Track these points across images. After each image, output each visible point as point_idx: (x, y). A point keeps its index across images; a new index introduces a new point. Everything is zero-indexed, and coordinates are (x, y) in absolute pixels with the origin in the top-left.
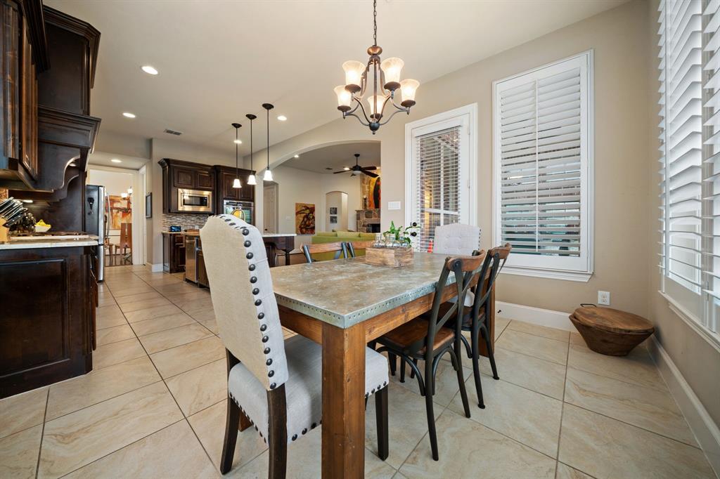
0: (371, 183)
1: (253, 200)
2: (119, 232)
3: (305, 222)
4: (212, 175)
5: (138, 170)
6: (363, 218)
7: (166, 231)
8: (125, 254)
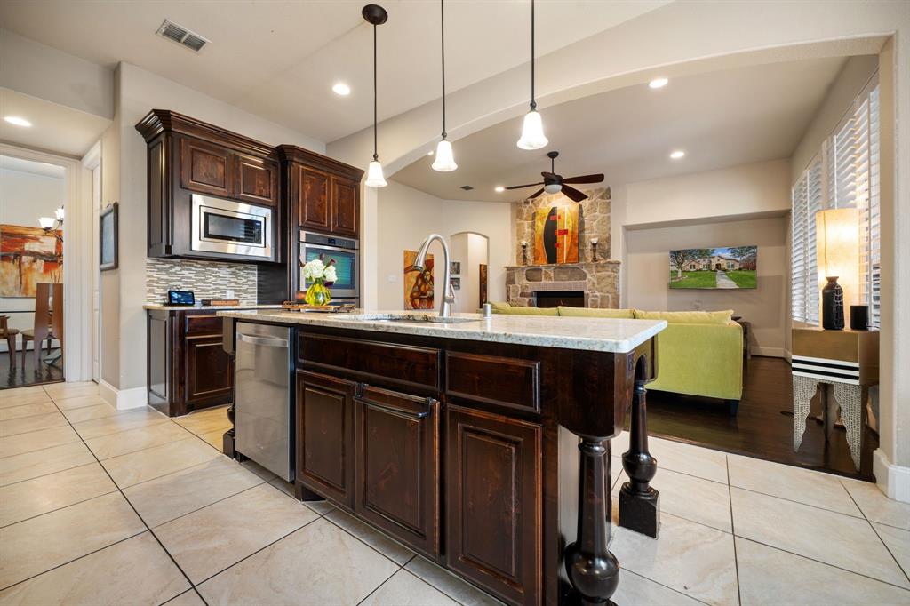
0: (538, 217)
1: (355, 235)
2: (31, 304)
3: (419, 287)
4: (272, 170)
5: (80, 158)
6: (521, 281)
7: (157, 302)
8: (49, 350)
